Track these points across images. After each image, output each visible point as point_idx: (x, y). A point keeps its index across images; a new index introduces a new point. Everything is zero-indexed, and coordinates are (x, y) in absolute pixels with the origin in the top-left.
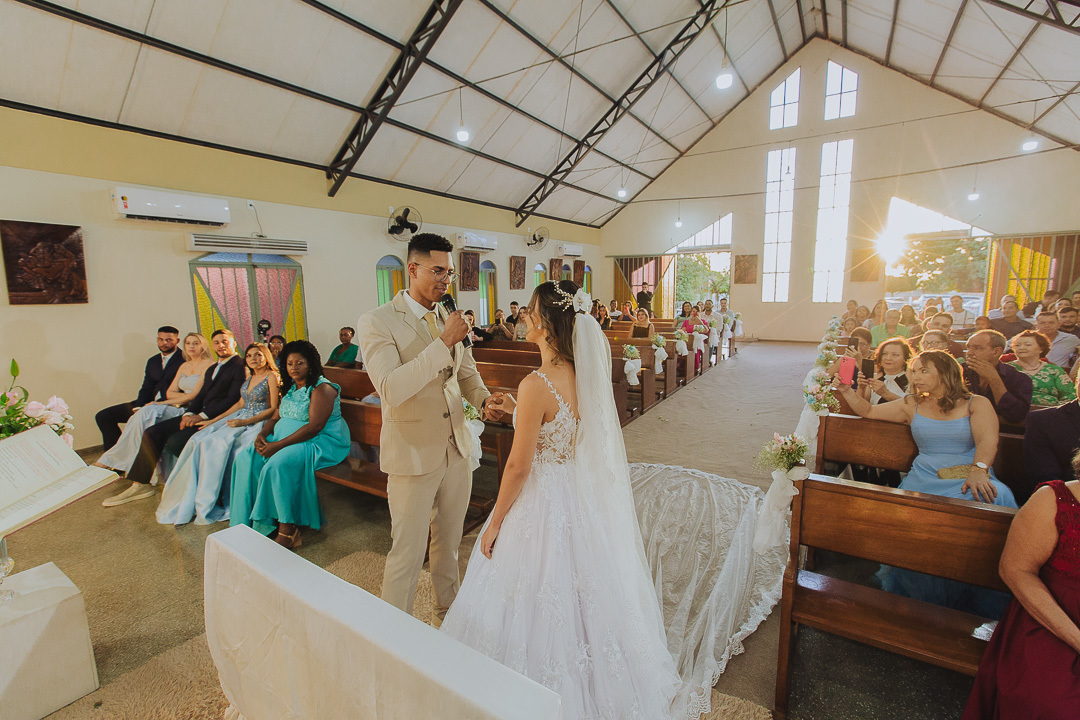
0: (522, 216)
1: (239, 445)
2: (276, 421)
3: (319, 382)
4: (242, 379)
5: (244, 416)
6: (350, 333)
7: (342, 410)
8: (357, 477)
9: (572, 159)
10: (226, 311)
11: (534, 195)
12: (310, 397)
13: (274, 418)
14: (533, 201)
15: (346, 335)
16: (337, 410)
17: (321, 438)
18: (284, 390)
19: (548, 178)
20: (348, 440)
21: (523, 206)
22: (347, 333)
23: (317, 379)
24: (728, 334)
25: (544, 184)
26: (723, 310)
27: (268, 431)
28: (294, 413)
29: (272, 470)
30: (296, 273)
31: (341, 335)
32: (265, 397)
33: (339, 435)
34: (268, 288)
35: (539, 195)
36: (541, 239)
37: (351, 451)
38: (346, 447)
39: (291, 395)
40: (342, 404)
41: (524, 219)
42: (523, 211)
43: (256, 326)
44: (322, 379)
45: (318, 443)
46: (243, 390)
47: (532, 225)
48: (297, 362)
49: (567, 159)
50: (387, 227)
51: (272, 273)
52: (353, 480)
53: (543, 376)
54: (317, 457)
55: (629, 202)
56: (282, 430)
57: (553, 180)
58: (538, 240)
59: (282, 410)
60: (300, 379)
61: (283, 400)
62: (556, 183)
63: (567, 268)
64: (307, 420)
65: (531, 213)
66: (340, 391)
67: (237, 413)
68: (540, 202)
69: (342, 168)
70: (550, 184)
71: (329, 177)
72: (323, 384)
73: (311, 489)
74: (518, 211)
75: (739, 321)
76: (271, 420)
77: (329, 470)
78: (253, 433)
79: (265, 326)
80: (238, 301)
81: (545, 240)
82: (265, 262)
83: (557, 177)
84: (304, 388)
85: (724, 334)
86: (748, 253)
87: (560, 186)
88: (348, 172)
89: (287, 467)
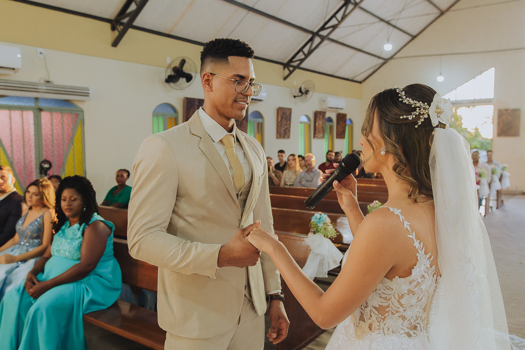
0: (289, 70)
1: (10, 283)
2: (47, 259)
3: (93, 220)
4: (18, 215)
5: (17, 253)
6: (125, 175)
7: (114, 249)
8: (127, 323)
9: (339, 16)
10: (12, 151)
11: (301, 50)
12: (83, 234)
13: (45, 255)
14: (301, 56)
15: (122, 176)
16: (110, 248)
17: (92, 279)
18: (57, 227)
19: (315, 34)
20: (118, 282)
21: (291, 61)
22: (122, 175)
23: (91, 216)
24: (497, 186)
25: (311, 40)
26: (490, 161)
27: (39, 270)
28: (65, 251)
29: (40, 312)
30: (78, 117)
31: (118, 176)
32: (39, 233)
33: (110, 276)
34: (52, 130)
35: (306, 50)
36: (307, 92)
37: (121, 294)
38: (117, 290)
39: (64, 232)
40: (115, 244)
41: (291, 72)
42: (290, 65)
43: (38, 166)
44: (96, 217)
45: (88, 284)
46: (20, 226)
47: (299, 78)
48: (70, 198)
49: (334, 16)
50: (164, 76)
51: (57, 117)
52: (122, 327)
53: (398, 212)
54: (86, 300)
55: (391, 58)
56: (54, 269)
57: (320, 36)
58: (303, 92)
59: (54, 248)
60: (74, 216)
61: (56, 237)
62: (323, 38)
63: (330, 120)
64: (79, 259)
65: (298, 67)
66: (114, 229)
67: (11, 249)
68: (307, 56)
69: (125, 21)
70: (317, 40)
71: (113, 28)
72: (96, 222)
73: (78, 335)
74: (286, 65)
75: (506, 174)
76: (43, 256)
77: (98, 314)
78: (24, 271)
79: (46, 166)
80: (24, 142)
81: (310, 94)
82: (50, 106)
83: (324, 33)
84: (76, 226)
85: (492, 185)
86: (512, 106)
87: (326, 42)
88: (130, 25)
89: (54, 309)
